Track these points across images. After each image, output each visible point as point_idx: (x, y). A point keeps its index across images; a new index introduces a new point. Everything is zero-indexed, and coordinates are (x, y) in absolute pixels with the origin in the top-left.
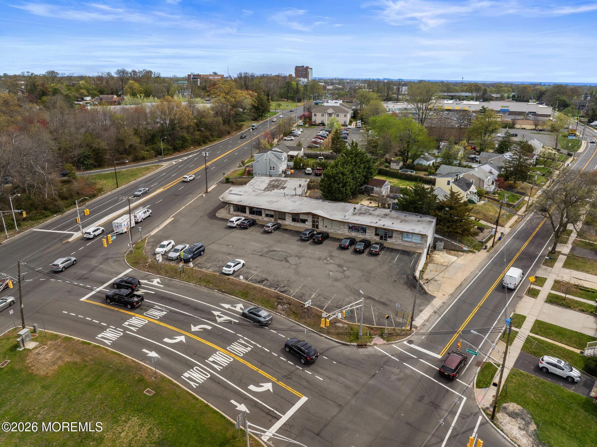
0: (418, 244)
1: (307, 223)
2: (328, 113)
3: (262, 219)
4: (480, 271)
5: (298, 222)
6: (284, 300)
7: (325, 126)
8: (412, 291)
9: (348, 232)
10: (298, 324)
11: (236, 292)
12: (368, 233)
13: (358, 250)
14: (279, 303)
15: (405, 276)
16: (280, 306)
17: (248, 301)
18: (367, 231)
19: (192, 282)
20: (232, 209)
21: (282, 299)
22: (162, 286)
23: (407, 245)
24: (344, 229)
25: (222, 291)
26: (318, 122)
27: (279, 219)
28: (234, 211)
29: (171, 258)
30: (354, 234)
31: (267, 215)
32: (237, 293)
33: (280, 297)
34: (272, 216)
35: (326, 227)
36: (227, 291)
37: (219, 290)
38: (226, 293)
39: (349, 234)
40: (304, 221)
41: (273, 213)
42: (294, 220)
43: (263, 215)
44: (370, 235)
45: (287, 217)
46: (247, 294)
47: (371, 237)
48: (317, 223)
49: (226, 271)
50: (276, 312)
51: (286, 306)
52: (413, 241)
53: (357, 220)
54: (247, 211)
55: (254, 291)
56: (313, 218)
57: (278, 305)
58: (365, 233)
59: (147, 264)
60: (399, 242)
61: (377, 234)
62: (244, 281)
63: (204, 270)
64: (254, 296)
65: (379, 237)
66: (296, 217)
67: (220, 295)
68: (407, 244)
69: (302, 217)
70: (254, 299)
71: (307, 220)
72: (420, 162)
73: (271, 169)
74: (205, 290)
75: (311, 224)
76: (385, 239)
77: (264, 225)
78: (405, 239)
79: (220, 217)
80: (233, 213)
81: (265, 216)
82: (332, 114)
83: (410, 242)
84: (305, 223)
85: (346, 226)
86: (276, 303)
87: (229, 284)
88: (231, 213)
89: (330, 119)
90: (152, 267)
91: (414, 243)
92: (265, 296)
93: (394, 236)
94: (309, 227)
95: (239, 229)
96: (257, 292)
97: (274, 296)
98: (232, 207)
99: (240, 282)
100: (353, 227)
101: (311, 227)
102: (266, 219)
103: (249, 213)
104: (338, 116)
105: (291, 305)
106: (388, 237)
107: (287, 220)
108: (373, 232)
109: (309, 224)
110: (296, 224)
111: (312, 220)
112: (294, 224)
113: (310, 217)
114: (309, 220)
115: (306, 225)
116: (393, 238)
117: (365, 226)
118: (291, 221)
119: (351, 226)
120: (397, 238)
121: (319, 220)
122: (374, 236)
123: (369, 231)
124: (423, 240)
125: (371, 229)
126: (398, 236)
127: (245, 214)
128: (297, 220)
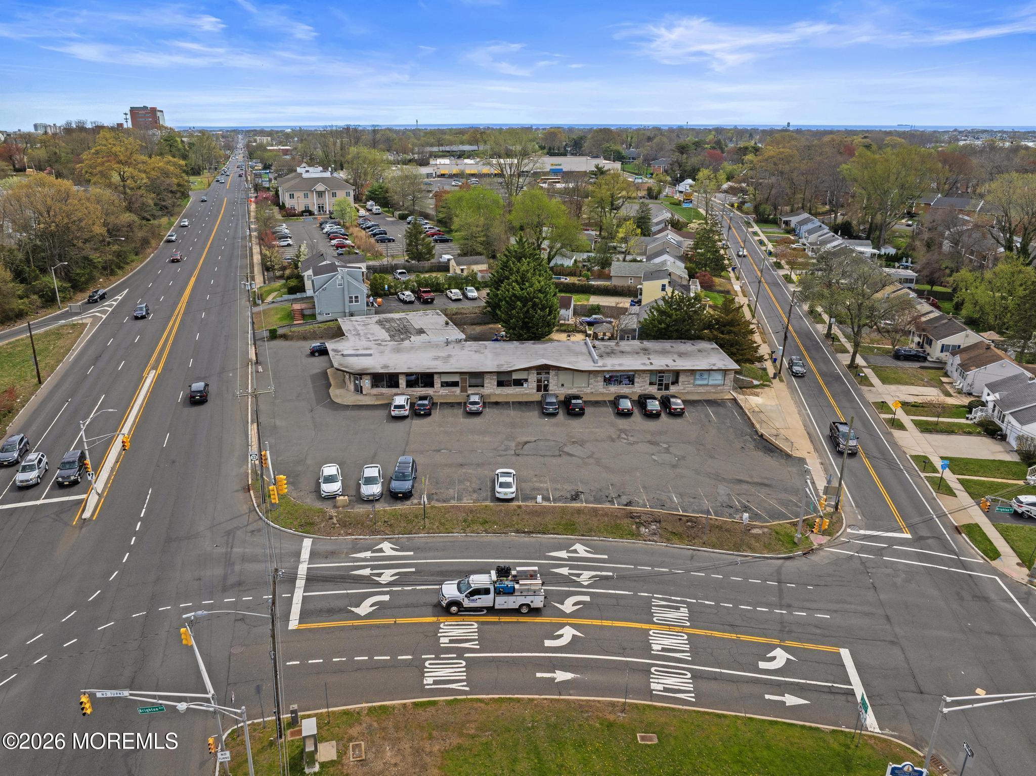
0: (719, 385)
1: (525, 385)
3: (438, 392)
4: (806, 410)
5: (509, 385)
6: (644, 518)
7: (314, 214)
8: (772, 457)
9: (604, 388)
10: (694, 550)
11: (550, 526)
12: (638, 383)
13: (654, 412)
14: (639, 525)
15: (748, 437)
16: (643, 530)
17: (583, 535)
18: (636, 380)
19: (455, 531)
20: (366, 383)
21: (639, 517)
22: (412, 553)
23: (703, 391)
24: (595, 384)
25: (524, 532)
26: (300, 208)
27: (470, 386)
28: (373, 386)
29: (371, 498)
30: (614, 389)
31: (444, 384)
32: (554, 528)
33: (635, 514)
34: (455, 384)
35: (563, 385)
36: (532, 529)
37: (517, 531)
38: (532, 533)
39: (605, 391)
40: (519, 383)
41: (456, 378)
42: (500, 384)
43: (437, 384)
45: (487, 381)
46: (574, 525)
47: (642, 388)
48: (546, 382)
49: (506, 494)
50: (645, 541)
51: (654, 527)
52: (711, 383)
53: (620, 365)
54: (402, 382)
55: (582, 515)
56: (538, 374)
57: (638, 528)
58: (633, 384)
59: (335, 520)
60: (690, 388)
61: (652, 383)
62: (545, 504)
63: (453, 503)
64: (586, 524)
65: (656, 387)
66: (505, 379)
67: (526, 539)
68: (701, 390)
69: (515, 376)
70: (591, 530)
71: (526, 380)
72: (559, 262)
74: (491, 538)
75: (535, 385)
76: (667, 388)
77: (450, 403)
78: (698, 382)
79: (349, 404)
80: (369, 391)
81: (440, 386)
82: (324, 192)
83: (707, 385)
84: (522, 385)
85: (599, 378)
86: (634, 527)
87: (527, 517)
88: (364, 392)
89: (321, 202)
90: (350, 524)
91: (712, 385)
92: (606, 519)
93: (681, 379)
94: (531, 391)
95: (415, 417)
96: (588, 517)
97: (619, 515)
98: (367, 381)
99: (545, 507)
100: (611, 377)
101: (535, 391)
102: (445, 391)
103: (405, 386)
104: (334, 195)
105: (660, 522)
106: (673, 383)
107: (488, 387)
108: (647, 379)
109: (532, 387)
110: (506, 391)
111: (536, 378)
112: (501, 390)
113: (534, 374)
114: (530, 380)
115: (524, 389)
116: (680, 384)
117: (631, 373)
118: (496, 387)
119: (607, 376)
120: (686, 383)
121: (550, 377)
122: (647, 386)
123: (639, 379)
124: (726, 379)
125: (642, 376)
126: (687, 380)
127: (398, 389)
128: (507, 383)
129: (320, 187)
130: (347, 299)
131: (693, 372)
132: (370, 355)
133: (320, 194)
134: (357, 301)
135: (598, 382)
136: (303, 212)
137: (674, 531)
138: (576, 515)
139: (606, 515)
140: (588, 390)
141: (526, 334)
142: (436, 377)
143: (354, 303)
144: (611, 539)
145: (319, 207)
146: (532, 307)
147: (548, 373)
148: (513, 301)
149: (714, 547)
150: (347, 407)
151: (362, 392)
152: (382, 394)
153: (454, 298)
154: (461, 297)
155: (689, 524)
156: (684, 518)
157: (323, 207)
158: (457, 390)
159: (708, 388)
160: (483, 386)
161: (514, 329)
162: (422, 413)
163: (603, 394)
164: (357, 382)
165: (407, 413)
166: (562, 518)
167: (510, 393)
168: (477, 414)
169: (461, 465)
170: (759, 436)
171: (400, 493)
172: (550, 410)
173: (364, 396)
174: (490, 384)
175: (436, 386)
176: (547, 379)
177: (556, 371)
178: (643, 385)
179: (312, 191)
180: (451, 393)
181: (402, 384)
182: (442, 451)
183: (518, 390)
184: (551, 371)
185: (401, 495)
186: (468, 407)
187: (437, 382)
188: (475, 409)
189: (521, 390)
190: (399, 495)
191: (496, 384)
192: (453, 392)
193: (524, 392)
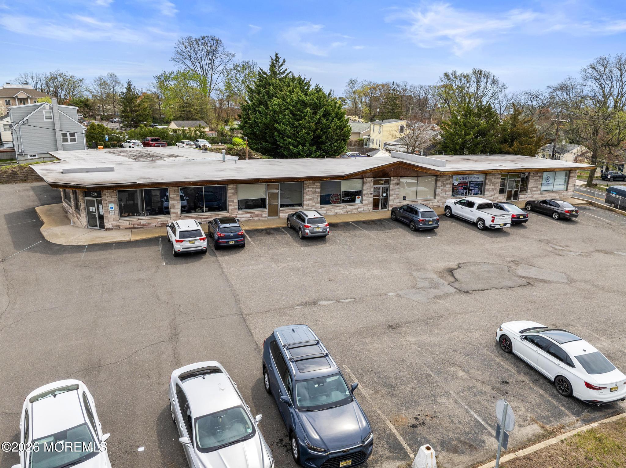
1: (358, 201)
2: (18, 99)
12: (488, 191)
18: (486, 187)
20: (110, 209)
24: (443, 194)
27: (282, 206)
28: (121, 216)
31: (246, 205)
34: (260, 204)
35: (405, 198)
40: (350, 198)
41: (259, 193)
42: (325, 200)
43: (233, 205)
44: (491, 196)
45: (306, 196)
47: (492, 198)
48: (385, 195)
52: (556, 188)
54: (175, 203)
56: (376, 183)
58: (483, 192)
60: (537, 195)
61: (503, 191)
65: (506, 195)
66: (330, 192)
68: (548, 197)
69: (346, 186)
71: (358, 193)
73: (65, 140)
75: (371, 199)
76: (516, 196)
77: (266, 229)
79: (81, 244)
80: (117, 223)
81: (237, 207)
83: (552, 191)
84: (354, 201)
85: (448, 186)
88: (107, 225)
91: (557, 191)
93: (530, 185)
94: (366, 208)
95: (217, 252)
98: (111, 205)
100: (460, 185)
101: (371, 208)
102: (243, 216)
103: (179, 211)
106: (521, 191)
107: (308, 205)
108: (497, 185)
109: (367, 202)
110: (333, 210)
111: (372, 189)
112: (327, 210)
113: (370, 183)
114: (364, 192)
115: (357, 206)
116: (529, 191)
117: (481, 178)
118: (319, 205)
119: (456, 183)
120: (534, 189)
121: (391, 186)
122: (498, 195)
123: (490, 185)
124: (570, 182)
125: (493, 181)
126: (535, 185)
127: (167, 216)
128: (334, 199)
130: (59, 137)
131: (541, 174)
132: (112, 170)
133: (23, 101)
134: (73, 140)
135: (446, 191)
142: (230, 192)
146: (324, 116)
147: (388, 182)
148: (299, 110)
150: (79, 249)
151: (102, 226)
152: (140, 227)
158: (264, 213)
159: (554, 194)
160: (301, 205)
162: (232, 243)
164: (92, 209)
165: (204, 244)
171: (345, 456)
172: (430, 223)
173: (106, 230)
174: (311, 202)
175: (230, 208)
176: (386, 190)
177: (399, 178)
178: (492, 193)
179: (14, 98)
180: (254, 218)
181: (174, 207)
182: (322, 303)
183: (349, 207)
184: (392, 178)
185: (349, 462)
186: (308, 227)
187: (233, 202)
188: (320, 230)
189: (354, 207)
190: (343, 464)
191: (319, 199)
192: (257, 216)
193: (359, 210)
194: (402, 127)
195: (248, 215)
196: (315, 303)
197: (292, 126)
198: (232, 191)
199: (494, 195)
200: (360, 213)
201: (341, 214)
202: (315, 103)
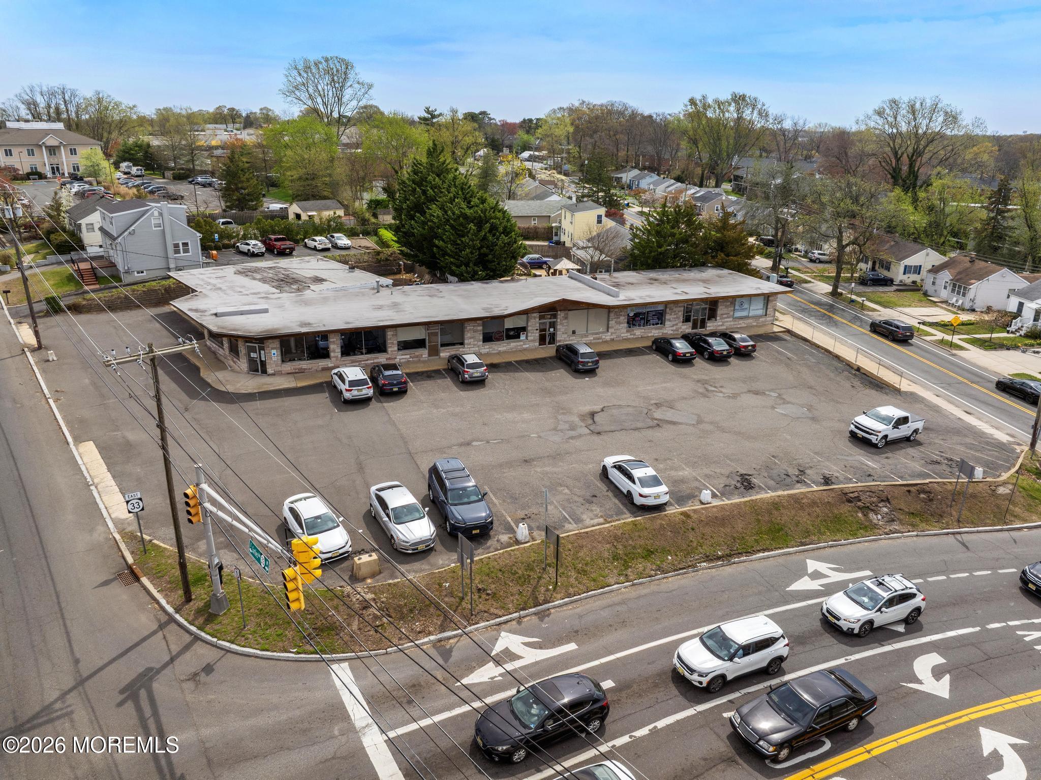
0: (761, 316)
1: (523, 337)
2: (46, 147)
3: (393, 358)
5: (499, 339)
6: (865, 498)
9: (627, 331)
11: (750, 539)
12: (669, 320)
13: (725, 353)
14: (866, 509)
15: (846, 374)
16: (873, 517)
17: (803, 544)
18: (667, 316)
19: (612, 581)
20: (273, 355)
21: (858, 499)
22: (572, 646)
23: (743, 325)
24: (617, 326)
25: (719, 558)
26: (24, 169)
27: (442, 345)
28: (283, 361)
29: (421, 547)
30: (640, 332)
31: (405, 346)
32: (757, 541)
33: (851, 495)
34: (419, 344)
35: (574, 332)
36: (726, 550)
37: (708, 558)
38: (730, 556)
39: (628, 335)
40: (515, 334)
41: (420, 334)
42: (488, 339)
43: (392, 348)
44: (672, 326)
45: (468, 335)
47: (674, 328)
48: (552, 330)
49: (657, 496)
50: (886, 534)
51: (885, 510)
52: (752, 313)
53: (649, 296)
54: (335, 347)
56: (541, 318)
57: (866, 515)
58: (663, 323)
59: (375, 610)
60: (728, 323)
61: (687, 319)
62: (716, 502)
63: (575, 528)
65: (691, 323)
66: (492, 329)
67: (728, 570)
68: (742, 323)
69: (509, 324)
71: (524, 329)
73: (177, 252)
74: (674, 580)
75: (537, 334)
76: (703, 325)
77: (427, 372)
78: (738, 314)
79: (250, 391)
80: (279, 368)
81: (396, 348)
82: (58, 147)
83: (747, 317)
84: (518, 337)
85: (622, 318)
86: (860, 515)
87: (708, 530)
88: (270, 370)
89: (55, 161)
90: (411, 611)
91: (753, 317)
92: (818, 510)
93: (719, 312)
94: (531, 344)
95: (382, 399)
96: (793, 512)
97: (830, 500)
98: (274, 351)
99: (722, 508)
100: (636, 315)
101: (537, 344)
102: (401, 357)
103: (339, 355)
104: (73, 152)
105: (888, 500)
106: (708, 319)
107: (470, 344)
108: (680, 313)
109: (532, 338)
110: (496, 348)
111: (538, 325)
112: (489, 348)
113: (535, 318)
114: (529, 328)
115: (522, 343)
116: (718, 318)
117: (661, 308)
118: (481, 343)
119: (632, 314)
120: (724, 316)
121: (559, 320)
122: (681, 324)
123: (671, 315)
124: (769, 307)
125: (675, 309)
126: (726, 312)
127: (327, 360)
128: (497, 336)
129: (51, 141)
130: (171, 249)
131: (732, 300)
132: (266, 311)
133: (52, 150)
134: (186, 251)
135: (620, 323)
136: (28, 174)
137: (912, 511)
138: (775, 512)
139: (814, 503)
140: (608, 337)
141: (481, 271)
142: (390, 334)
143: (182, 254)
144: (843, 542)
145: (53, 168)
146: (490, 231)
147: (555, 316)
148: (461, 225)
149: (976, 525)
150: (250, 397)
151: (264, 371)
152: (302, 371)
153: (320, 247)
154: (330, 246)
155: (922, 496)
156: (912, 489)
157: (58, 168)
158: (424, 353)
159: (750, 321)
160: (462, 344)
161: (467, 265)
162: (395, 389)
163: (627, 340)
164: (253, 355)
165: (370, 392)
166: (758, 521)
167: (503, 349)
168: (479, 383)
169: (526, 461)
170: (856, 370)
171: (475, 527)
172: (589, 364)
173: (269, 375)
174: (472, 340)
175: (389, 350)
176: (553, 325)
177: (566, 312)
178: (675, 323)
179: (40, 146)
180: (415, 359)
181: (334, 351)
182: (474, 443)
183: (513, 344)
184: (559, 312)
185: (478, 531)
186: (467, 372)
187: (393, 343)
188: (479, 374)
189: (518, 344)
190: (474, 532)
191: (481, 338)
192: (417, 357)
193: (524, 346)
194: (599, 217)
195: (408, 356)
196: (468, 444)
197: (454, 243)
198: (392, 333)
199: (677, 324)
200: (525, 350)
201: (505, 352)
202: (480, 216)
